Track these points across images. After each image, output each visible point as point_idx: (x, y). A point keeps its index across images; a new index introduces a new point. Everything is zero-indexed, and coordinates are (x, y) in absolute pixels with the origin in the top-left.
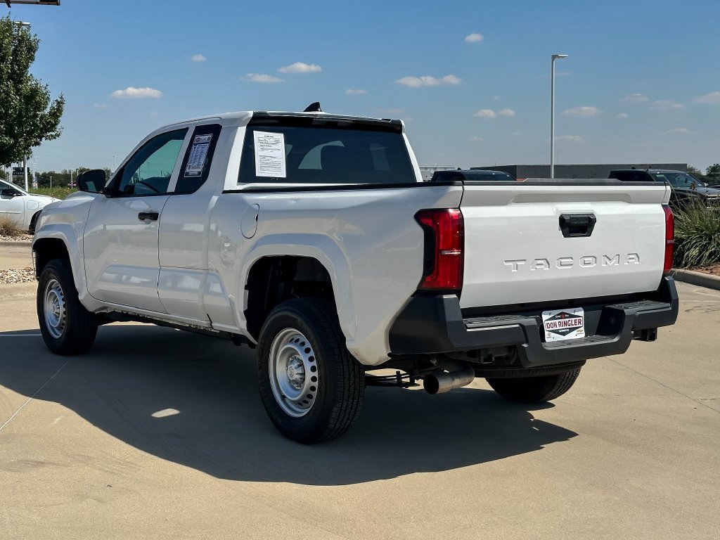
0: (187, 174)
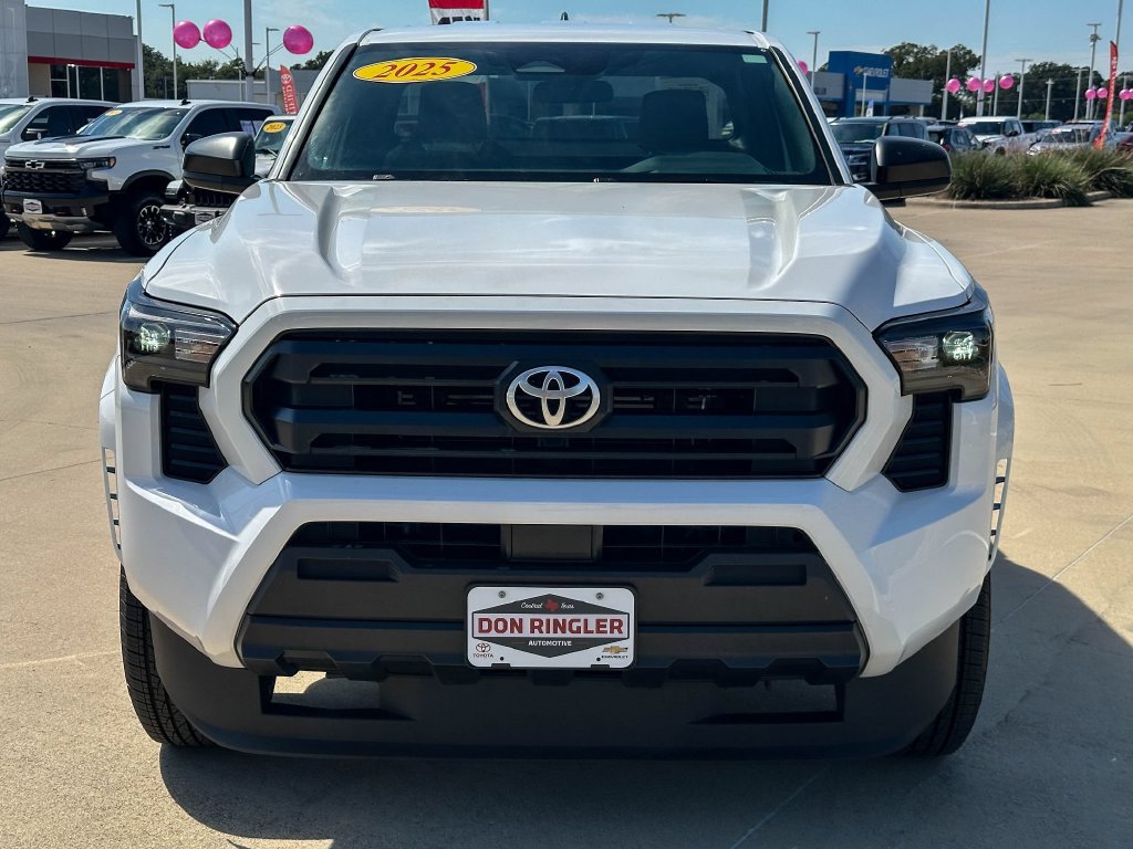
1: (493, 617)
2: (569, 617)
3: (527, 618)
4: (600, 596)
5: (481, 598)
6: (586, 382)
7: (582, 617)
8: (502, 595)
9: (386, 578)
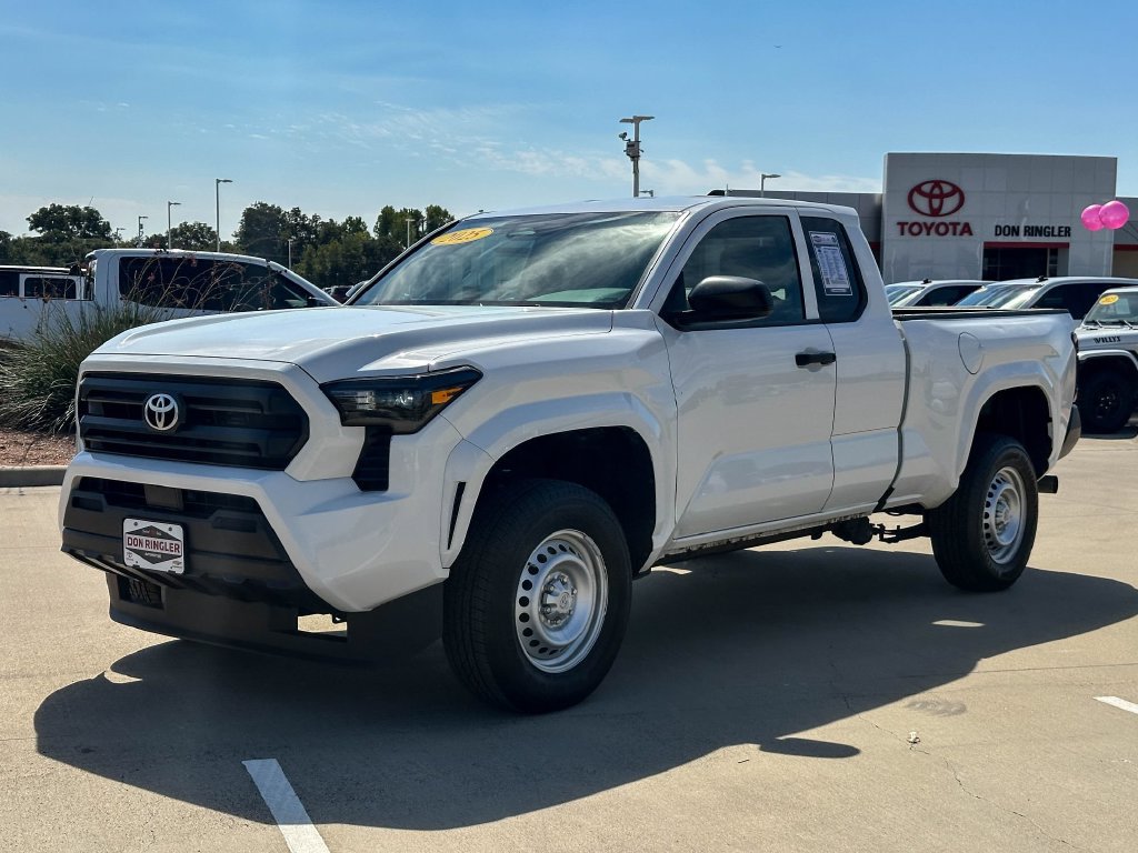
0: (829, 290)
1: (133, 537)
2: (160, 540)
3: (144, 538)
4: (170, 529)
5: (129, 525)
6: (173, 403)
7: (164, 541)
8: (136, 524)
9: (100, 510)
